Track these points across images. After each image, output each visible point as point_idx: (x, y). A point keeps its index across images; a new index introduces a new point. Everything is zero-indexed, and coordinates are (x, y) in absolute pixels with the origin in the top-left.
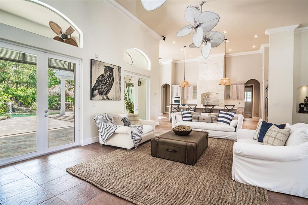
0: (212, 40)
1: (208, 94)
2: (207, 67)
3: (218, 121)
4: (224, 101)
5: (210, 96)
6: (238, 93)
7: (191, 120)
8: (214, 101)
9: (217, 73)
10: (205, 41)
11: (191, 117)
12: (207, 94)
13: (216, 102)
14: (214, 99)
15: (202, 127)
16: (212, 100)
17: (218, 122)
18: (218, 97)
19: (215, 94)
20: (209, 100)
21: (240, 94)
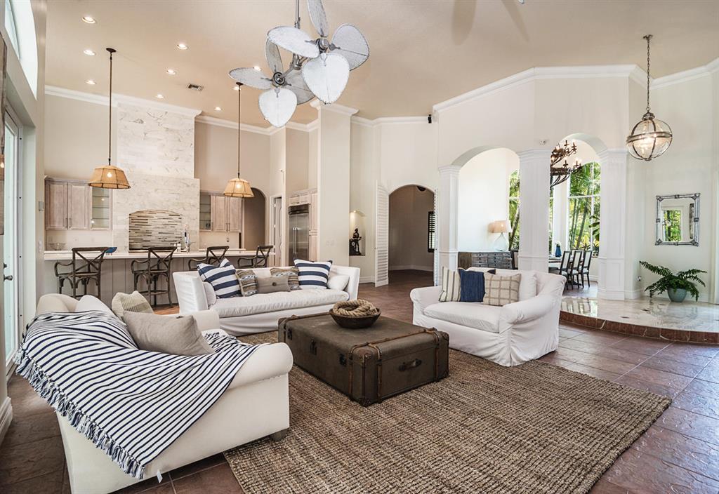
0: (290, 85)
1: (143, 215)
2: (145, 134)
3: (301, 283)
4: (198, 235)
5: (149, 222)
6: (227, 217)
7: (238, 293)
8: (164, 235)
9: (177, 158)
10: (279, 81)
11: (237, 282)
12: (139, 214)
13: (168, 239)
14: (164, 231)
15: (289, 304)
16: (155, 233)
17: (301, 286)
18: (173, 225)
19: (166, 215)
20: (148, 233)
21: (233, 220)
